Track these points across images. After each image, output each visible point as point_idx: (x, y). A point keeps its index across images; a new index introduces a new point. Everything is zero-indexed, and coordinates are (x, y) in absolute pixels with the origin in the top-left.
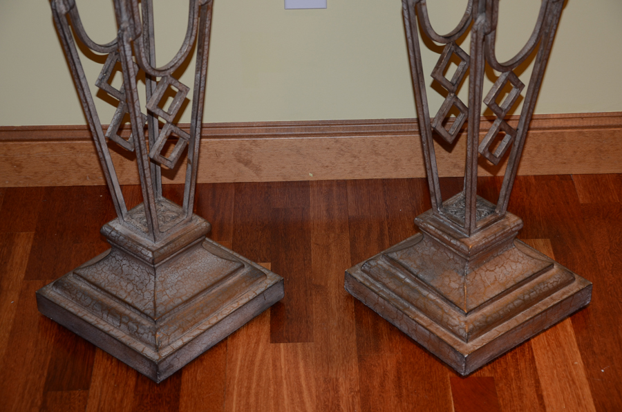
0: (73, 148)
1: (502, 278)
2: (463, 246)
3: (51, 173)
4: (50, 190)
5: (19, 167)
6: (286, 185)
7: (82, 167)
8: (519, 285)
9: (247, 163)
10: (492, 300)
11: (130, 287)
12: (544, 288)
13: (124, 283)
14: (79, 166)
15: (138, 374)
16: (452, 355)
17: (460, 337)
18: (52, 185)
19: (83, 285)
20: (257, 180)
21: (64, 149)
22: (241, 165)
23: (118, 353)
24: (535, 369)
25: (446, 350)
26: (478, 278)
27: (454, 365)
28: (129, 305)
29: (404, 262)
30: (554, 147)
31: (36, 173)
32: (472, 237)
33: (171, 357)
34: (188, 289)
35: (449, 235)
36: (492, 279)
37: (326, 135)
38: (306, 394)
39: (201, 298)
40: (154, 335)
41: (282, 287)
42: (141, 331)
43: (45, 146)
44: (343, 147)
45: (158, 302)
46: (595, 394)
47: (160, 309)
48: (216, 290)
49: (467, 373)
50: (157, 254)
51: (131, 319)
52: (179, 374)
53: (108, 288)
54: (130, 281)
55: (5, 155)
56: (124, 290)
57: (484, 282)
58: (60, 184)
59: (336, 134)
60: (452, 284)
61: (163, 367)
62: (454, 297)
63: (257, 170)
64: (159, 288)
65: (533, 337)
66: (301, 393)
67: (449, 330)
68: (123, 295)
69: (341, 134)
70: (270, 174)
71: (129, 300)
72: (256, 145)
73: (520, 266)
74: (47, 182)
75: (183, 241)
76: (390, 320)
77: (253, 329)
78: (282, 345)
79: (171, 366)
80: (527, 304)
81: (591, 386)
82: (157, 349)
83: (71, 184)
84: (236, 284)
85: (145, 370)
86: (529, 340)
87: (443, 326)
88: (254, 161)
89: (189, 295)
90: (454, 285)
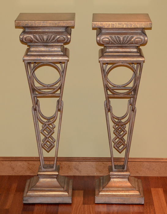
3: (22, 171)
5: (13, 169)
6: (88, 177)
7: (31, 169)
9: (77, 170)
14: (30, 169)
18: (22, 175)
20: (80, 175)
22: (76, 170)
30: (165, 168)
31: (18, 171)
37: (100, 161)
44: (105, 165)
55: (10, 165)
58: (24, 175)
59: (103, 161)
63: (80, 172)
69: (104, 161)
70: (84, 174)
72: (80, 164)
78: (86, 205)
88: (79, 169)
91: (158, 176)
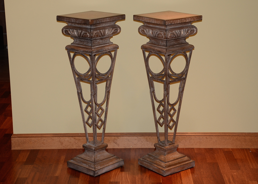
0: (75, 139)
1: (174, 157)
2: (165, 148)
3: (69, 145)
4: (69, 149)
5: (62, 143)
6: (125, 149)
7: (77, 144)
8: (178, 159)
9: (116, 143)
10: (171, 161)
11: (89, 157)
12: (183, 160)
13: (87, 157)
14: (76, 143)
15: (90, 176)
16: (162, 172)
17: (164, 168)
18: (69, 148)
19: (78, 158)
20: (118, 148)
21: (73, 139)
22: (115, 144)
23: (85, 172)
24: (181, 176)
25: (161, 171)
26: (168, 156)
27: (162, 174)
28: (89, 161)
29: (152, 155)
30: (189, 141)
31: (66, 145)
32: (167, 146)
33: (98, 171)
34: (102, 158)
35: (162, 146)
36: (172, 157)
38: (128, 179)
39: (105, 160)
40: (94, 166)
41: (123, 162)
42: (91, 165)
43: (69, 138)
44: (139, 140)
45: (95, 160)
46: (193, 179)
47: (95, 161)
48: (108, 159)
49: (165, 175)
50: (95, 148)
51: (89, 163)
52: (99, 176)
53: (84, 158)
54: (89, 156)
55: (59, 140)
56: (87, 158)
57: (169, 157)
58: (71, 148)
59: (137, 136)
60: (162, 157)
61: (96, 172)
62: (162, 160)
63: (118, 145)
64: (96, 157)
65: (181, 171)
66: (127, 178)
67: (161, 167)
68: (87, 159)
70: (122, 146)
71: (88, 160)
72: (118, 138)
73: (178, 155)
74: (68, 148)
75: (101, 147)
76: (148, 168)
77: (116, 170)
78: (123, 172)
79: (98, 173)
80: (179, 163)
81: (193, 178)
82: (95, 168)
83: (74, 148)
84: (113, 159)
85: (92, 174)
86: (180, 172)
87: (160, 166)
88: (118, 143)
89: (102, 159)
90: (163, 158)
91: (184, 148)
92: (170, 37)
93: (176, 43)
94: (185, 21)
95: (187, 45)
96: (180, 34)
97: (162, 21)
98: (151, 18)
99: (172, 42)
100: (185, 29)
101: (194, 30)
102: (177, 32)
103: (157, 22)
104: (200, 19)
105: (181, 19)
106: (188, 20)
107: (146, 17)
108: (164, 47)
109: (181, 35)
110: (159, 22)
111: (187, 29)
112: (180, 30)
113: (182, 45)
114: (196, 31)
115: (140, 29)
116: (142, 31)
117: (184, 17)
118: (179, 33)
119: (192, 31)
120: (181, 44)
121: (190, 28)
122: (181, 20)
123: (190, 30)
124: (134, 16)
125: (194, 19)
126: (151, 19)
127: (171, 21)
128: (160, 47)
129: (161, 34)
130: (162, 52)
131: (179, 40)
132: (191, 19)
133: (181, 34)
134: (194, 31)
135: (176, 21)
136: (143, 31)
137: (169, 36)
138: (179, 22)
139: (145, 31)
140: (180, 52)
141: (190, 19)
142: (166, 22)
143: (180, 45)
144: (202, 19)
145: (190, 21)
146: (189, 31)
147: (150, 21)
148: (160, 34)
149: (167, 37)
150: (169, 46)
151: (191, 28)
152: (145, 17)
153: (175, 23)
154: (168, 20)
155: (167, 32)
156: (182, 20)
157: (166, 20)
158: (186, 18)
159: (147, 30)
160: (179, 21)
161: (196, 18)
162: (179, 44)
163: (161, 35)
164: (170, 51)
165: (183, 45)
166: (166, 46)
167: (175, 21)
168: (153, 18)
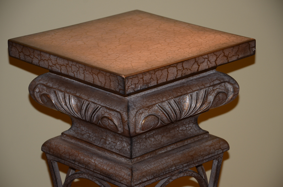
92: (142, 129)
93: (164, 140)
94: (195, 68)
95: (203, 139)
96: (178, 111)
97: (112, 78)
98: (73, 61)
99: (149, 137)
100: (194, 94)
101: (228, 90)
102: (167, 107)
103: (95, 76)
104: (249, 54)
105: (182, 62)
106: (205, 64)
107: (55, 55)
108: (123, 160)
109: (181, 113)
110: (102, 79)
111: (202, 93)
112: (177, 99)
113: (186, 143)
114: (234, 91)
115: (37, 90)
116: (44, 98)
117: (191, 55)
118: (176, 108)
119: (220, 95)
120: (181, 141)
121: (214, 85)
122: (180, 67)
123: (214, 94)
124: (12, 43)
125: (227, 57)
126: (70, 63)
127: (147, 77)
128: (108, 155)
129: (112, 120)
130: (117, 179)
131: (174, 128)
132: (215, 58)
133: (181, 110)
134: (226, 94)
135: (165, 72)
136: (47, 96)
137: (140, 126)
138: (173, 73)
139: (53, 97)
140: (181, 172)
141: (213, 59)
142: (128, 83)
143: (180, 144)
144: (254, 52)
145: (213, 64)
146: (211, 98)
147: (69, 69)
148: (108, 118)
149: (132, 131)
150: (142, 156)
151: (218, 87)
152: (50, 54)
153: (160, 82)
154: (135, 75)
155: (133, 113)
156: (186, 65)
157: (127, 77)
158: (199, 56)
159: (60, 95)
160: (173, 71)
161: (236, 49)
162: (176, 143)
163: (112, 123)
164: (144, 176)
165: (189, 141)
166: (131, 158)
167: (158, 73)
168: (78, 62)
